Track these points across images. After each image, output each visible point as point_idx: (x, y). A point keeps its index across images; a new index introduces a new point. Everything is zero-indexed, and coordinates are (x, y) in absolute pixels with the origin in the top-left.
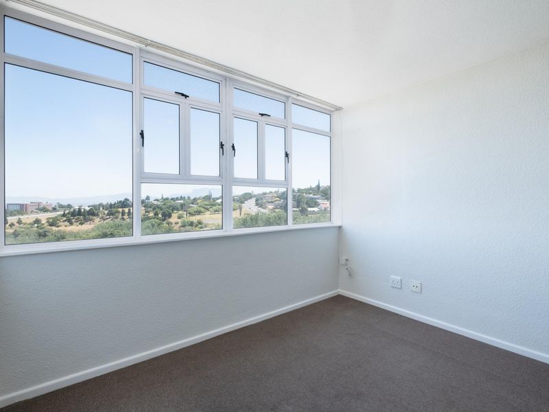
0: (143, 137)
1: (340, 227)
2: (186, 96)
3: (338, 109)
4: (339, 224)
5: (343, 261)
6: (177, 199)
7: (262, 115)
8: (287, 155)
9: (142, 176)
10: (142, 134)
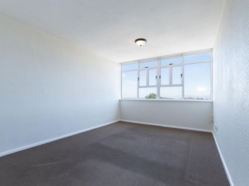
1: (212, 102)
7: (170, 64)
9: (139, 87)
10: (139, 78)
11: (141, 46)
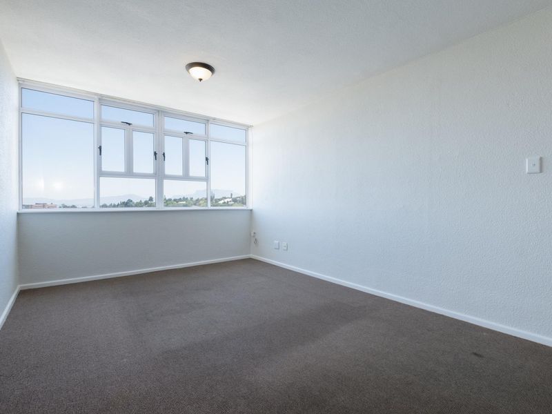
0: (100, 150)
1: (251, 210)
2: (129, 124)
3: (251, 126)
4: (251, 208)
5: (252, 235)
6: (180, 200)
7: (187, 133)
8: (207, 159)
9: (100, 173)
10: (100, 148)
11: (201, 80)
